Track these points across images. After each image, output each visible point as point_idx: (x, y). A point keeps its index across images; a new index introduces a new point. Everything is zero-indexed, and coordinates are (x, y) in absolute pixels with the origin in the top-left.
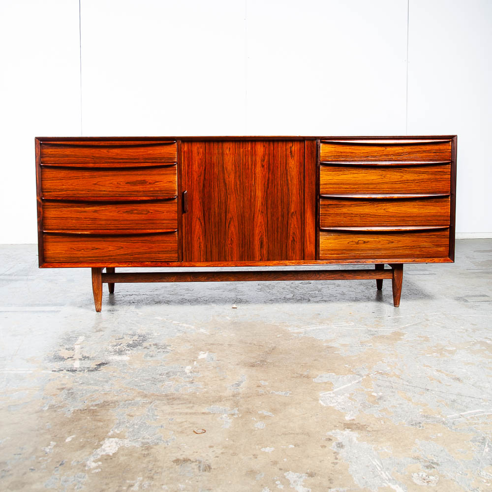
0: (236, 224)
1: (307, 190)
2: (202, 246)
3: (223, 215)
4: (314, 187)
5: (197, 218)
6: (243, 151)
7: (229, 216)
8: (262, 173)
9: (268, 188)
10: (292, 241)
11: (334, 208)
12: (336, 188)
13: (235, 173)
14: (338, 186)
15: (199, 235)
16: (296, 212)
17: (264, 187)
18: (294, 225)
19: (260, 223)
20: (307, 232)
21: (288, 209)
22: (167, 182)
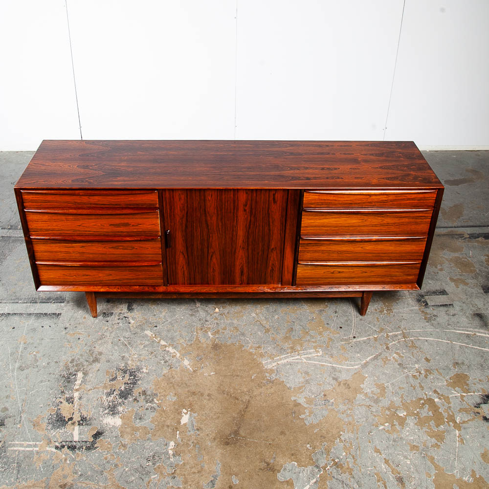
0: (218, 257)
1: (288, 231)
2: (186, 274)
3: (206, 250)
4: (295, 229)
5: (181, 252)
6: (225, 198)
7: (211, 250)
8: (245, 216)
9: (250, 228)
10: (271, 270)
11: (313, 246)
12: (316, 230)
13: (218, 216)
14: (318, 228)
15: (183, 265)
16: (276, 248)
17: (246, 227)
18: (274, 258)
19: (241, 256)
20: (285, 264)
21: (269, 246)
22: (150, 224)
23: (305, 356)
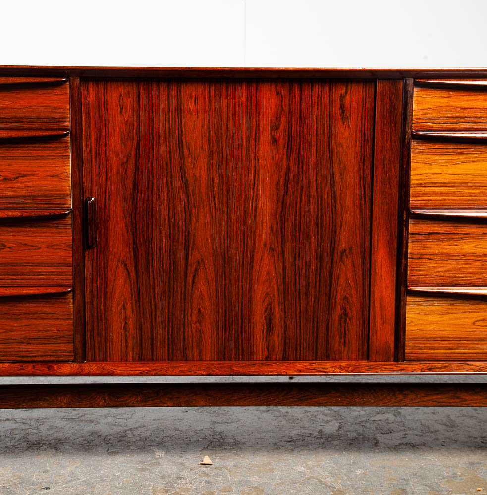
0: (211, 276)
1: (378, 198)
2: (131, 326)
3: (181, 254)
4: (395, 191)
5: (119, 260)
6: (228, 106)
7: (194, 256)
8: (273, 158)
9: (286, 191)
10: (340, 317)
11: (443, 240)
12: (447, 194)
13: (210, 156)
14: (452, 190)
15: (125, 299)
16: (350, 249)
17: (277, 189)
18: (347, 279)
19: (268, 273)
20: (376, 296)
21: (333, 242)
22: (48, 176)
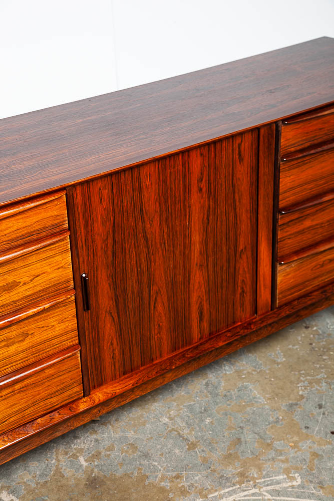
0: (165, 298)
1: (261, 209)
2: (117, 355)
3: (146, 291)
4: (271, 201)
5: (106, 312)
7: (154, 290)
8: (200, 202)
9: (207, 223)
10: (241, 294)
13: (161, 215)
15: (112, 338)
16: (245, 248)
17: (203, 223)
18: (244, 269)
19: (199, 283)
20: (261, 273)
21: (236, 246)
22: (55, 270)
23: (269, 488)
